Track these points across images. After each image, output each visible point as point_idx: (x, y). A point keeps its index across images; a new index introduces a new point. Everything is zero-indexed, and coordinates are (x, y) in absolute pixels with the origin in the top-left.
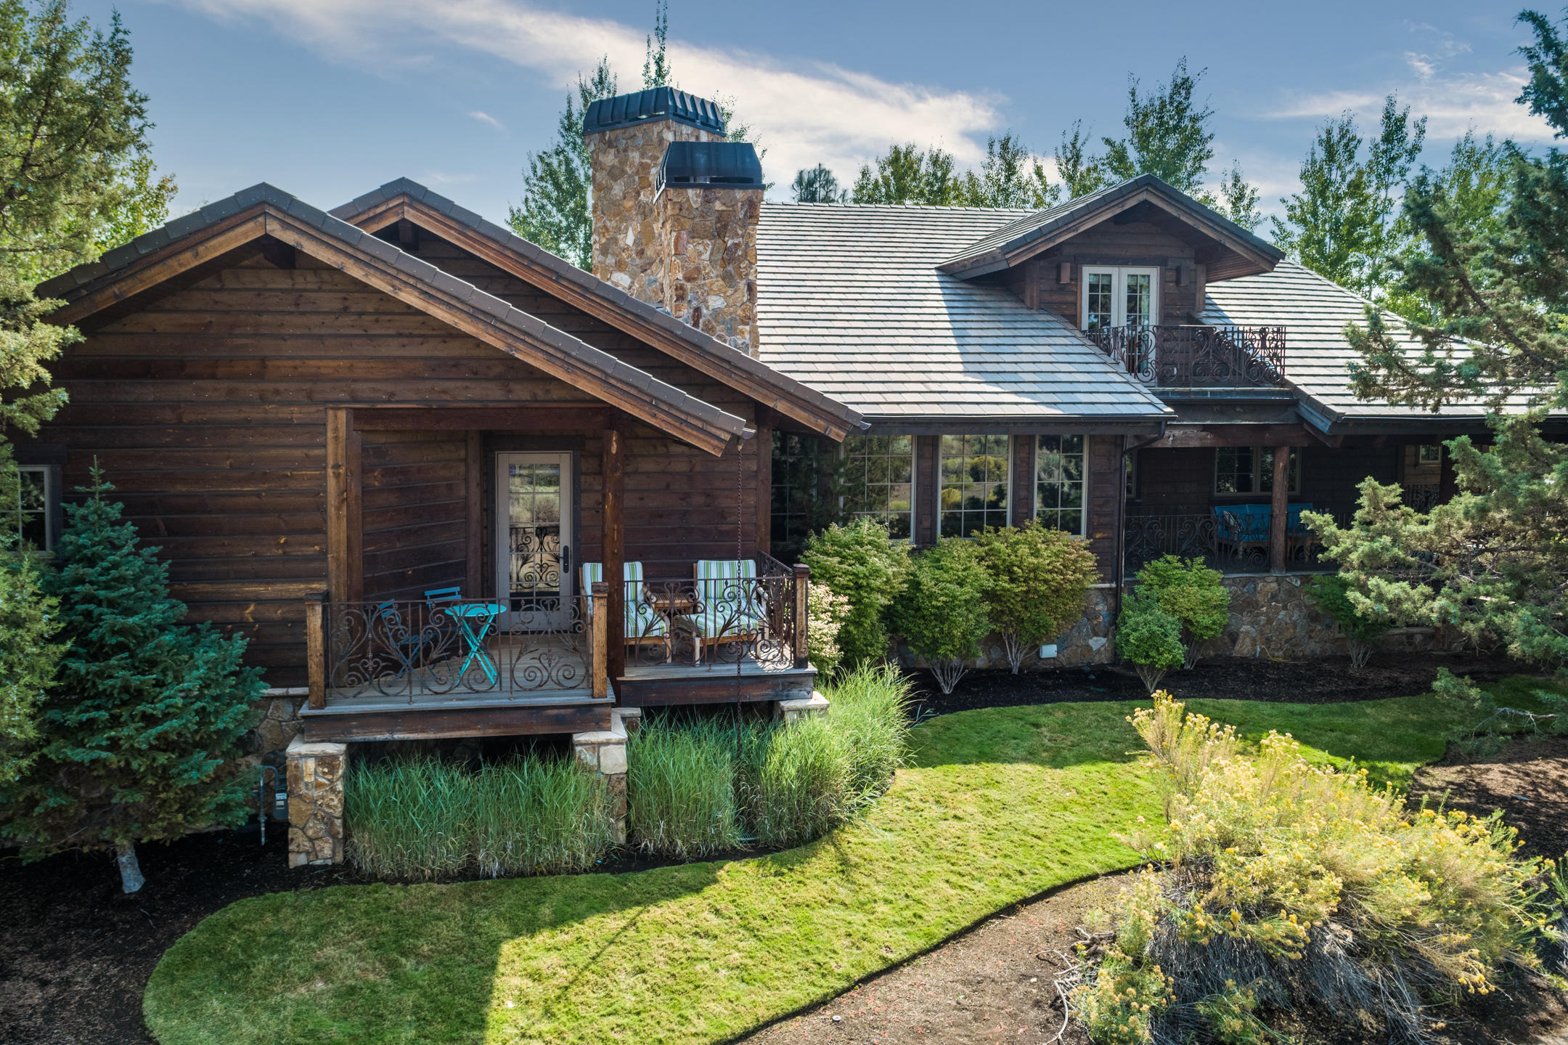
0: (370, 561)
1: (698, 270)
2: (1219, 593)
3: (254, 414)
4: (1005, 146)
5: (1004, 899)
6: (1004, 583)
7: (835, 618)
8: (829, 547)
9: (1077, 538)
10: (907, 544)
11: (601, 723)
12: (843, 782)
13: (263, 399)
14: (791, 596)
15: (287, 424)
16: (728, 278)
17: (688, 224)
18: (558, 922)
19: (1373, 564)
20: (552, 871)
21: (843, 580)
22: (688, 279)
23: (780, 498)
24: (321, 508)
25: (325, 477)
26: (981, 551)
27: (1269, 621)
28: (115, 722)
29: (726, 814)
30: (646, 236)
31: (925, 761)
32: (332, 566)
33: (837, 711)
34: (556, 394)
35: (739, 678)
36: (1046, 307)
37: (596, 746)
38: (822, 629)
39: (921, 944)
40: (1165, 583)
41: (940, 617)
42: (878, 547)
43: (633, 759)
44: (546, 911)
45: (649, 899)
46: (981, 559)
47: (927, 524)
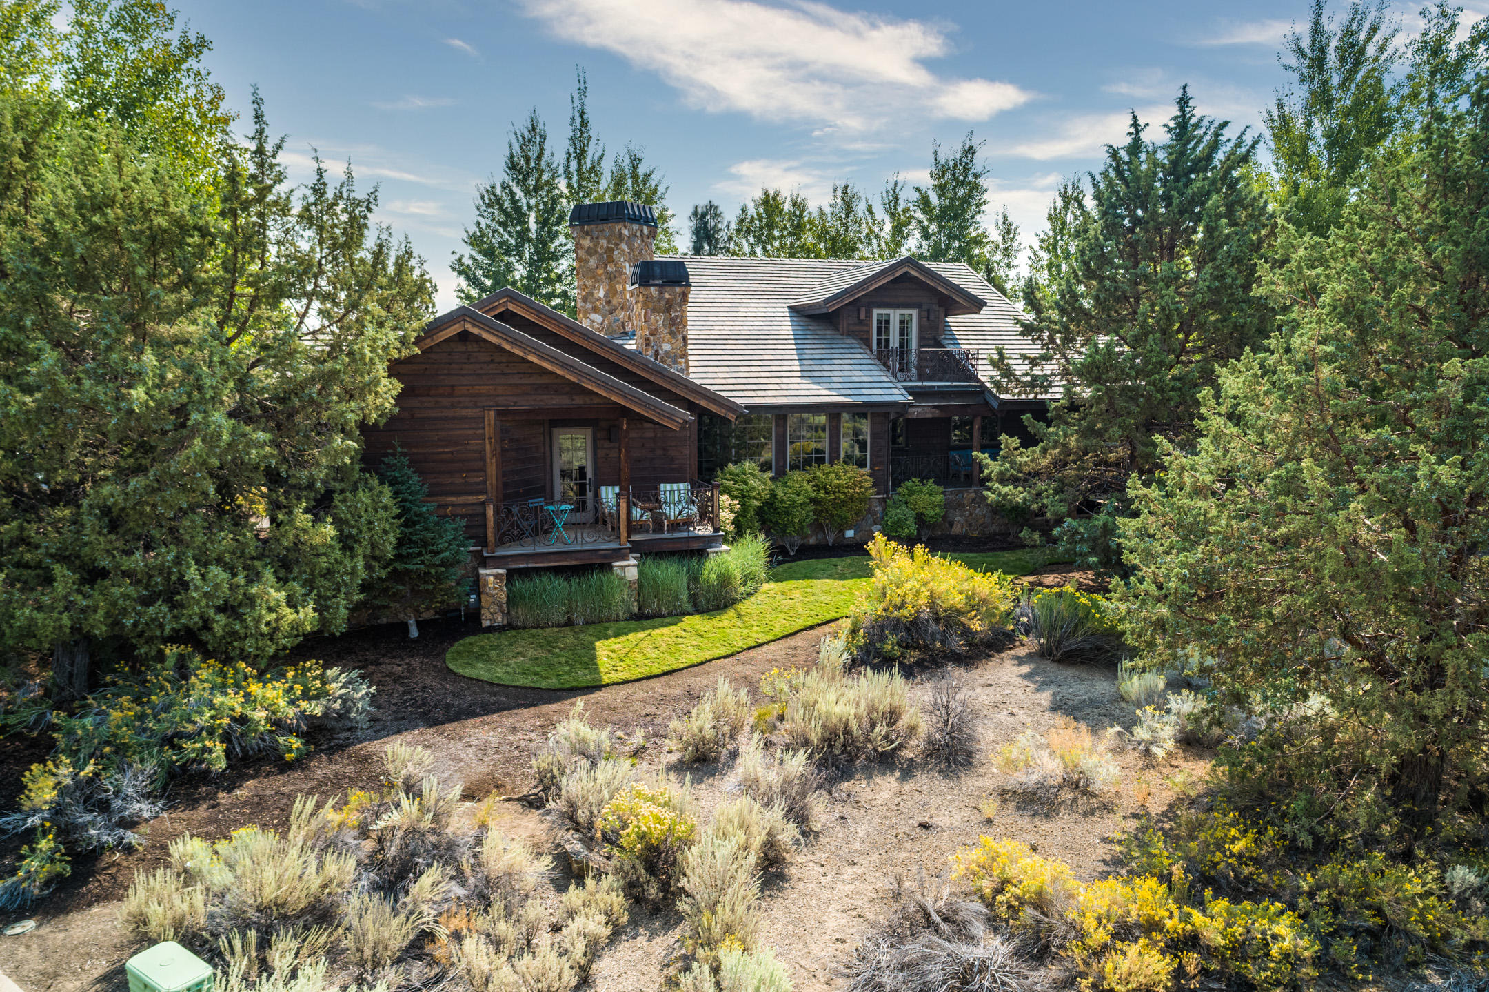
0: (505, 485)
1: (656, 329)
2: (940, 498)
3: (450, 413)
4: (845, 192)
5: (809, 624)
6: (822, 494)
7: (732, 511)
8: (728, 476)
9: (863, 471)
10: (770, 474)
11: (625, 558)
12: (738, 581)
13: (453, 406)
14: (711, 499)
15: (465, 418)
16: (672, 334)
17: (651, 305)
18: (616, 635)
19: (1003, 480)
20: (608, 621)
21: (735, 493)
22: (652, 334)
23: (701, 450)
24: (483, 459)
25: (484, 444)
26: (810, 477)
27: (971, 514)
28: (420, 554)
29: (684, 597)
30: (611, 292)
31: (777, 578)
32: (489, 487)
33: (734, 552)
34: (596, 400)
35: (689, 538)
36: (851, 334)
37: (623, 567)
38: (726, 516)
39: (773, 638)
40: (911, 493)
41: (788, 513)
42: (754, 476)
43: (640, 573)
44: (610, 632)
45: (654, 628)
46: (809, 482)
47: (781, 464)
